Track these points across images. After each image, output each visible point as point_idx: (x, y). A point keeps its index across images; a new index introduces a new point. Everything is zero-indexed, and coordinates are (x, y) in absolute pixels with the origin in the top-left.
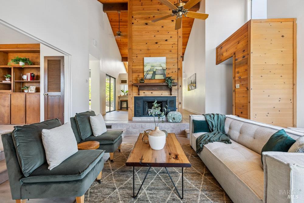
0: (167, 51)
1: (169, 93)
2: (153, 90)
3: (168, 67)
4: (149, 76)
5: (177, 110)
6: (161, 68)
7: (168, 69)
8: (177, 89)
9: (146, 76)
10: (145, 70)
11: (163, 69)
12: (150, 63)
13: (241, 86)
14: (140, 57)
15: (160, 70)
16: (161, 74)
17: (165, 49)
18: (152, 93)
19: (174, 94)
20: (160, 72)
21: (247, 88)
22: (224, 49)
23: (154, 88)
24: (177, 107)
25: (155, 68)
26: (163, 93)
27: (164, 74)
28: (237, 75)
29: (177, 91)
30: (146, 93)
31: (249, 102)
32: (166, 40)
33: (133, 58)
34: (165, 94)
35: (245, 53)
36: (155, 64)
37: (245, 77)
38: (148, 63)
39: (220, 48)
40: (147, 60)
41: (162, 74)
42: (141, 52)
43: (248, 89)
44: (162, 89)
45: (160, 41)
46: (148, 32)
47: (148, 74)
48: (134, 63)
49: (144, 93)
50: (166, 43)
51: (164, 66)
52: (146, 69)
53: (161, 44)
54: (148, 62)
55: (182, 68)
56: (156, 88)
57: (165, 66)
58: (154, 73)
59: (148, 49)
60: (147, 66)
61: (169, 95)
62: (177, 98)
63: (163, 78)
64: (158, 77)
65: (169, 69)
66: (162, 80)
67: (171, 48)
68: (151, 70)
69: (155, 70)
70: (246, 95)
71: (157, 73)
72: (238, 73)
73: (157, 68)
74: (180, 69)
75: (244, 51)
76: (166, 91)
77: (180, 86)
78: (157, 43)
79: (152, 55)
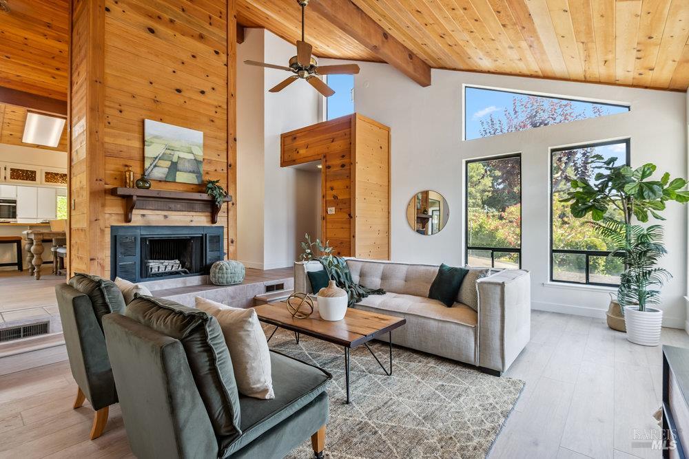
0: (205, 120)
1: (209, 219)
2: (170, 209)
3: (206, 157)
4: (159, 173)
5: (226, 257)
6: (191, 157)
7: (206, 161)
8: (226, 211)
9: (150, 170)
10: (147, 155)
11: (195, 159)
12: (162, 138)
13: (339, 210)
14: (132, 115)
15: (189, 161)
16: (190, 172)
17: (200, 113)
18: (166, 217)
19: (221, 220)
20: (188, 166)
21: (350, 215)
22: (300, 142)
23: (172, 205)
24: (226, 251)
25: (177, 154)
26: (195, 219)
27: (197, 172)
28: (330, 192)
29: (226, 213)
30: (149, 219)
31: (354, 237)
32: (203, 92)
33: (108, 111)
34: (199, 220)
35: (345, 161)
36: (176, 144)
37: (346, 197)
38: (156, 137)
39: (291, 138)
40: (152, 127)
41: (193, 172)
42: (135, 103)
43: (351, 217)
44: (193, 209)
45: (187, 90)
46: (157, 56)
47: (155, 166)
48: (112, 128)
49: (143, 215)
50: (201, 98)
51: (199, 153)
52: (150, 152)
53: (190, 99)
54: (156, 133)
55: (236, 163)
56: (179, 206)
57: (202, 154)
58: (174, 167)
59: (154, 100)
60: (153, 145)
61: (207, 222)
62: (225, 230)
63: (195, 181)
64: (181, 177)
65: (210, 162)
66: (193, 187)
67: (213, 114)
68: (166, 158)
69: (175, 160)
70: (347, 226)
71: (180, 166)
72: (332, 189)
73: (182, 155)
74: (231, 167)
75: (343, 156)
76: (200, 214)
77: (233, 204)
78: (179, 91)
79: (166, 117)
